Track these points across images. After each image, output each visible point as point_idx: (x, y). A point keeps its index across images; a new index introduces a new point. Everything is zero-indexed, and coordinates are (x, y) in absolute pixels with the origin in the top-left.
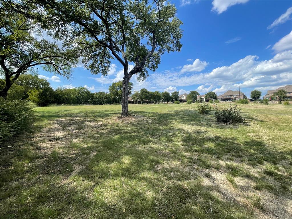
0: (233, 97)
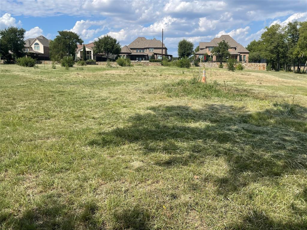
0: (149, 53)
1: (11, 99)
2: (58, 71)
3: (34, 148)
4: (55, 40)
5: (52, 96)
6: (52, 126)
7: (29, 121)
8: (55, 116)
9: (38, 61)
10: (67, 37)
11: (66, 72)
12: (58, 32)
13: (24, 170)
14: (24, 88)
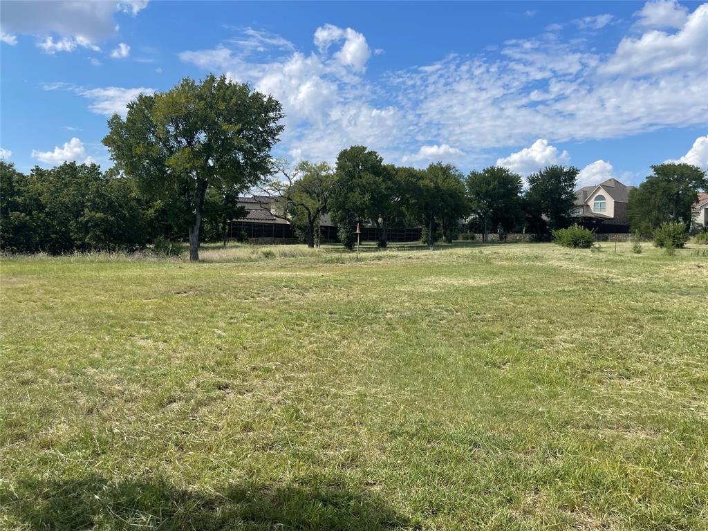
1: (545, 321)
2: (648, 258)
3: (596, 448)
4: (643, 186)
5: (635, 320)
6: (636, 397)
7: (584, 377)
8: (643, 373)
9: (601, 235)
10: (674, 178)
11: (669, 263)
12: (652, 167)
13: (575, 500)
14: (571, 299)
